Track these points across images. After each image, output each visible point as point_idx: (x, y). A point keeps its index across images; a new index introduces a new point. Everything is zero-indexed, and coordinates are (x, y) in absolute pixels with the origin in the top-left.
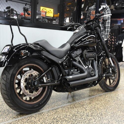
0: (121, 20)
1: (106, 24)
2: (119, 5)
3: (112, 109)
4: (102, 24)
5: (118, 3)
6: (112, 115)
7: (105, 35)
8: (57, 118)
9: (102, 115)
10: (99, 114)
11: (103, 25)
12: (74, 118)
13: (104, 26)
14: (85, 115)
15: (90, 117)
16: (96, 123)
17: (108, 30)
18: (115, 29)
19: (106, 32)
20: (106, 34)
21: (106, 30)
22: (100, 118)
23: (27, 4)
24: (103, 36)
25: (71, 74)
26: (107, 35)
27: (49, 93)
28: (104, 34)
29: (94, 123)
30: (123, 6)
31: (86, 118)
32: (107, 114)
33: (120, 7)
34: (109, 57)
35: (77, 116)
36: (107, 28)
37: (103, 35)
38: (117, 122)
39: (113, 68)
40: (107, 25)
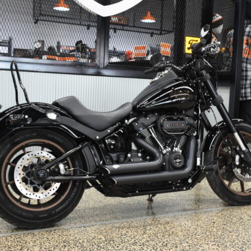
25: (122, 161)
27: (73, 194)
34: (234, 132)
39: (243, 156)
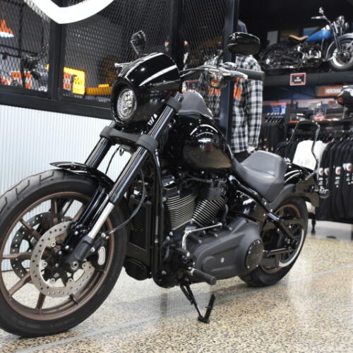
0: (280, 104)
1: (250, 107)
2: (275, 64)
3: (288, 322)
4: (239, 107)
5: (271, 58)
6: (289, 334)
7: (249, 137)
8: (147, 344)
9: (263, 333)
10: (255, 333)
11: (242, 109)
12: (192, 342)
13: (245, 111)
14: (219, 334)
15: (235, 339)
16: (251, 349)
17: (256, 122)
18: (271, 126)
19: (253, 128)
20: (252, 133)
21: (253, 122)
22: (259, 341)
23: (10, 55)
24: (244, 140)
26: (255, 136)
28: (246, 133)
29: (248, 350)
30: (284, 67)
31: (223, 342)
32: (277, 332)
33: (277, 68)
35: (198, 338)
36: (254, 116)
37: (244, 136)
38: (305, 346)
40: (254, 110)
